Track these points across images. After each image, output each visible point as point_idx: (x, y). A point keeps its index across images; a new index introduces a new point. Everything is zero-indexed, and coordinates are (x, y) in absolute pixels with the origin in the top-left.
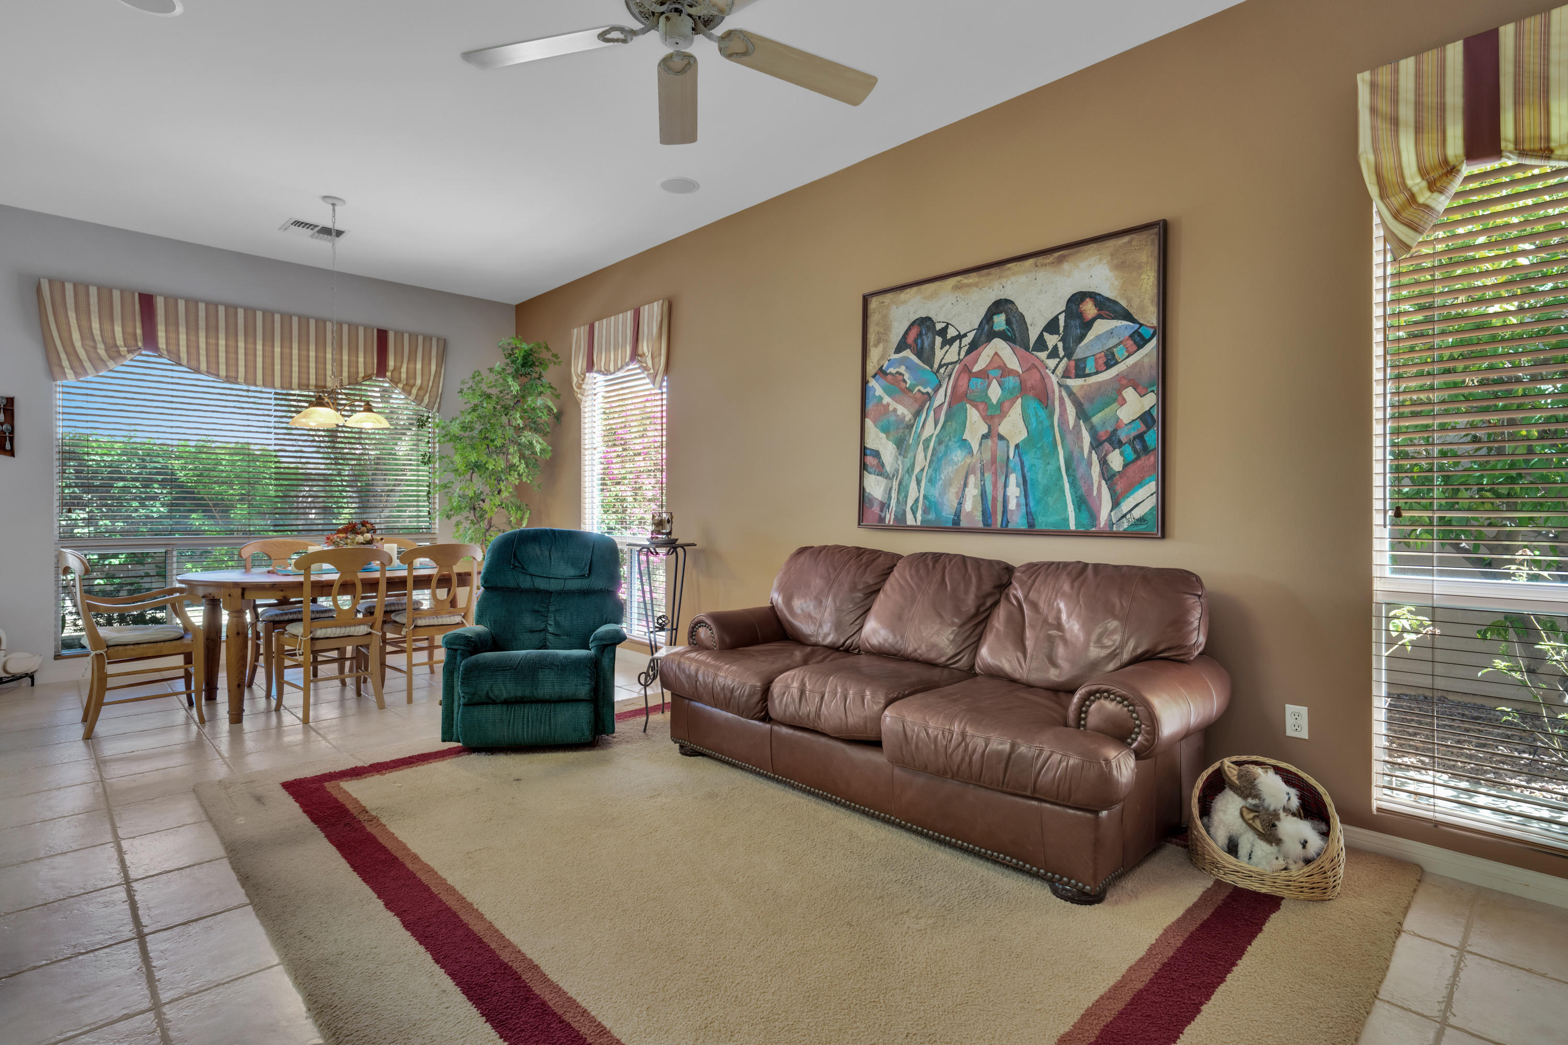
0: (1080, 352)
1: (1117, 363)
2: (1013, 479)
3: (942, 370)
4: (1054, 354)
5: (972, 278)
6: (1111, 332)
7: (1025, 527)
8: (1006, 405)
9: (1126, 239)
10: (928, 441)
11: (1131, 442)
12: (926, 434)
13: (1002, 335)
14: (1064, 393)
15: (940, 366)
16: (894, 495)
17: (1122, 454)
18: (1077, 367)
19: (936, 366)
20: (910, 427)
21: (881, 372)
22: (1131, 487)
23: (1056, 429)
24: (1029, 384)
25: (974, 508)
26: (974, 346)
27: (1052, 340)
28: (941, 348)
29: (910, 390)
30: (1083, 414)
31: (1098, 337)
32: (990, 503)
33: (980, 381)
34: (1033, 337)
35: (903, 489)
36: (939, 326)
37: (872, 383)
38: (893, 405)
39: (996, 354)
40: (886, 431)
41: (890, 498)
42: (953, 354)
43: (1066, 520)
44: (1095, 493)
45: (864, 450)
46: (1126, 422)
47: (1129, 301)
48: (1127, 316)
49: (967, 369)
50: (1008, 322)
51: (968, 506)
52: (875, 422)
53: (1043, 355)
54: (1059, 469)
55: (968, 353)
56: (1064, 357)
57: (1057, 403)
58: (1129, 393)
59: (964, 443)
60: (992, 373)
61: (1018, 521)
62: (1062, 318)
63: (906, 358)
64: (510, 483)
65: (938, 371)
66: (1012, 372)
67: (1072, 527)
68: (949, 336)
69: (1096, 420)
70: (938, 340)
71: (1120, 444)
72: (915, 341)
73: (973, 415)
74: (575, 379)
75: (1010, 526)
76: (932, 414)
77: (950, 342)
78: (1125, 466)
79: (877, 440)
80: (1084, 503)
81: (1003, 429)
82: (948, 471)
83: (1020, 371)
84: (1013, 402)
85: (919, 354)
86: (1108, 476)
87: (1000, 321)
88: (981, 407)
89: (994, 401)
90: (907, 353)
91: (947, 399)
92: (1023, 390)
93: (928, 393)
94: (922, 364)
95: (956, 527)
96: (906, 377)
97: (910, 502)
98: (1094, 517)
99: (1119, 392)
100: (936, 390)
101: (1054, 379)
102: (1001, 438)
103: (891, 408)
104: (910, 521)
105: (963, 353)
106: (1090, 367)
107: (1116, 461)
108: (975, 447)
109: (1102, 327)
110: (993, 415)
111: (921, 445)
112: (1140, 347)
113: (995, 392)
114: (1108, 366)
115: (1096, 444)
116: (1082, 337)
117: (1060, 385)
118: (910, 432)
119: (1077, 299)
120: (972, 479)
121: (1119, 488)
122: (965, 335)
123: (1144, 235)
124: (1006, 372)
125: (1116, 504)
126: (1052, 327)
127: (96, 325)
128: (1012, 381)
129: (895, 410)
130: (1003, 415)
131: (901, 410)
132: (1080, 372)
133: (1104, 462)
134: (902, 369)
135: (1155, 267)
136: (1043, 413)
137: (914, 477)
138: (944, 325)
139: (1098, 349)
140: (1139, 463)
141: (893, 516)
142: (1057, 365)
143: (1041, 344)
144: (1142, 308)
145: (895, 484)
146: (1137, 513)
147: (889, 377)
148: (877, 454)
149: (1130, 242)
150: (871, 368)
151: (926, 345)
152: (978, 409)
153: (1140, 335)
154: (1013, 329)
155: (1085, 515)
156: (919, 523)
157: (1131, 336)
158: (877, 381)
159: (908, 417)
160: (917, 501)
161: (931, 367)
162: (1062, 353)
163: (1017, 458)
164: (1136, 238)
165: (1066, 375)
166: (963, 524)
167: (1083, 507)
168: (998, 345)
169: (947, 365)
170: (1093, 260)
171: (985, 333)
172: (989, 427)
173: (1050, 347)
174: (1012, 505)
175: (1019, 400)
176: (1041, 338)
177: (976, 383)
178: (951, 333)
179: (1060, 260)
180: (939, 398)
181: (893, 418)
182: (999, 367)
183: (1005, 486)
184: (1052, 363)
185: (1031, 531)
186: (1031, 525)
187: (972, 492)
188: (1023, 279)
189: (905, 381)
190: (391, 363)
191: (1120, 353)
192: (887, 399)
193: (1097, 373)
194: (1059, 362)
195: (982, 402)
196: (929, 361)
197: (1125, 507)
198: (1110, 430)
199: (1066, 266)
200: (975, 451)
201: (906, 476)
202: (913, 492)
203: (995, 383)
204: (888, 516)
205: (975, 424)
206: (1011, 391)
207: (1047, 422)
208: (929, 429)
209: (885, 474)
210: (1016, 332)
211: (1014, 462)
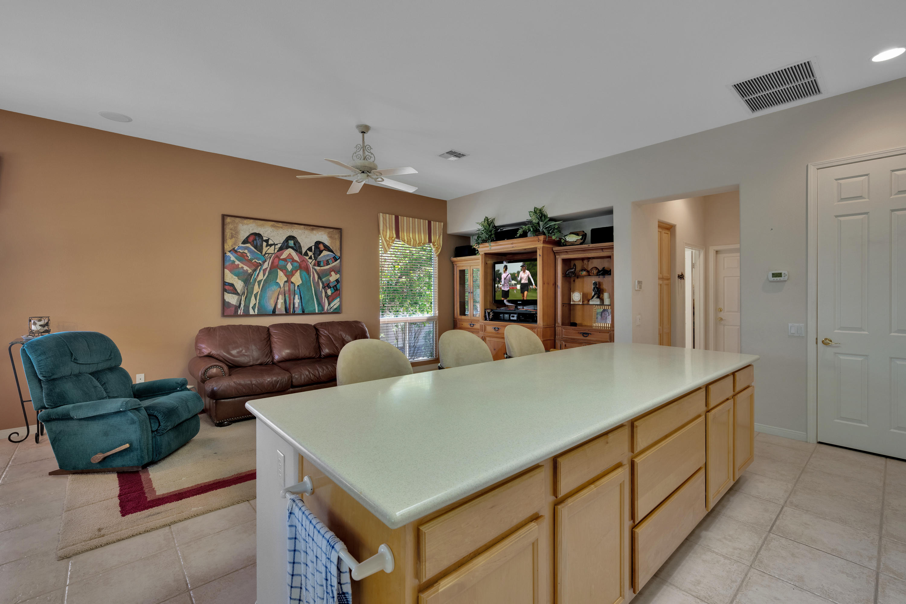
0: (318, 259)
1: (329, 264)
2: (297, 297)
3: (267, 255)
4: (310, 258)
5: (280, 225)
6: (328, 255)
8: (294, 272)
9: (332, 230)
10: (259, 282)
11: (333, 287)
12: (258, 279)
13: (291, 248)
14: (314, 271)
15: (266, 254)
16: (243, 302)
17: (331, 290)
18: (318, 263)
19: (264, 253)
20: (251, 275)
21: (234, 251)
22: (333, 300)
23: (312, 281)
24: (302, 266)
25: (282, 306)
27: (310, 254)
28: (266, 247)
29: (250, 261)
30: (320, 278)
31: (324, 256)
32: (288, 305)
33: (283, 262)
34: (304, 251)
35: (248, 299)
36: (264, 238)
37: (228, 254)
38: (241, 265)
39: (290, 254)
40: (238, 275)
41: (240, 304)
42: (271, 250)
43: (315, 310)
44: (323, 301)
45: (224, 283)
46: (332, 281)
47: (333, 248)
48: (332, 252)
49: (278, 257)
50: (294, 244)
51: (279, 306)
52: (231, 271)
53: (307, 258)
54: (313, 294)
55: (278, 251)
56: (314, 259)
57: (312, 273)
58: (333, 273)
59: (278, 284)
60: (288, 260)
61: (299, 311)
62: (313, 247)
65: (265, 255)
66: (297, 262)
67: (317, 312)
68: (269, 243)
69: (323, 280)
71: (330, 288)
72: (253, 241)
73: (281, 274)
75: (296, 312)
76: (262, 271)
77: (271, 245)
78: (332, 294)
80: (320, 304)
81: (293, 280)
82: (269, 293)
83: (299, 261)
84: (297, 271)
85: (256, 247)
86: (327, 297)
87: (291, 243)
88: (284, 271)
89: (289, 270)
90: (248, 245)
91: (269, 266)
92: (300, 268)
93: (259, 263)
94: (257, 251)
95: (274, 313)
96: (248, 255)
97: (251, 305)
98: (323, 309)
99: (330, 273)
100: (264, 262)
101: (311, 266)
102: (292, 283)
103: (240, 266)
105: (276, 251)
106: (322, 264)
107: (329, 292)
108: (282, 285)
109: (325, 253)
110: (289, 275)
111: (257, 284)
112: (336, 261)
113: (289, 267)
115: (324, 288)
116: (320, 255)
117: (313, 268)
118: (251, 277)
119: (318, 243)
120: (280, 297)
121: (330, 300)
122: (277, 244)
123: (337, 231)
124: (293, 260)
125: (329, 304)
126: (310, 249)
128: (296, 264)
129: (242, 268)
130: (293, 275)
131: (246, 268)
132: (319, 265)
133: (326, 293)
134: (246, 251)
135: (339, 240)
136: (307, 276)
137: (253, 295)
138: (267, 238)
139: (324, 259)
140: (335, 293)
141: (242, 311)
142: (312, 262)
143: (306, 254)
144: (336, 250)
145: (243, 298)
146: (335, 307)
148: (232, 285)
149: (333, 231)
150: (228, 247)
151: (259, 244)
152: (282, 271)
153: (336, 258)
154: (296, 247)
155: (320, 308)
156: (256, 313)
157: (333, 257)
158: (232, 254)
160: (255, 304)
161: (261, 253)
164: (335, 231)
165: (314, 265)
166: (277, 313)
167: (320, 306)
168: (290, 251)
169: (269, 254)
170: (323, 233)
171: (285, 246)
172: (288, 279)
173: (309, 256)
174: (296, 305)
175: (299, 271)
176: (306, 252)
178: (270, 242)
179: (313, 229)
180: (266, 266)
181: (241, 271)
182: (291, 259)
183: (294, 299)
184: (310, 261)
185: (303, 313)
186: (303, 312)
187: (281, 301)
188: (300, 231)
189: (247, 256)
191: (330, 261)
192: (237, 262)
193: (324, 266)
194: (312, 261)
195: (284, 269)
196: (261, 250)
198: (328, 283)
199: (314, 232)
200: (282, 287)
201: (249, 295)
202: (253, 301)
203: (289, 264)
204: (239, 311)
205: (281, 278)
206: (296, 267)
207: (308, 279)
208: (261, 277)
209: (237, 294)
210: (297, 248)
211: (297, 291)
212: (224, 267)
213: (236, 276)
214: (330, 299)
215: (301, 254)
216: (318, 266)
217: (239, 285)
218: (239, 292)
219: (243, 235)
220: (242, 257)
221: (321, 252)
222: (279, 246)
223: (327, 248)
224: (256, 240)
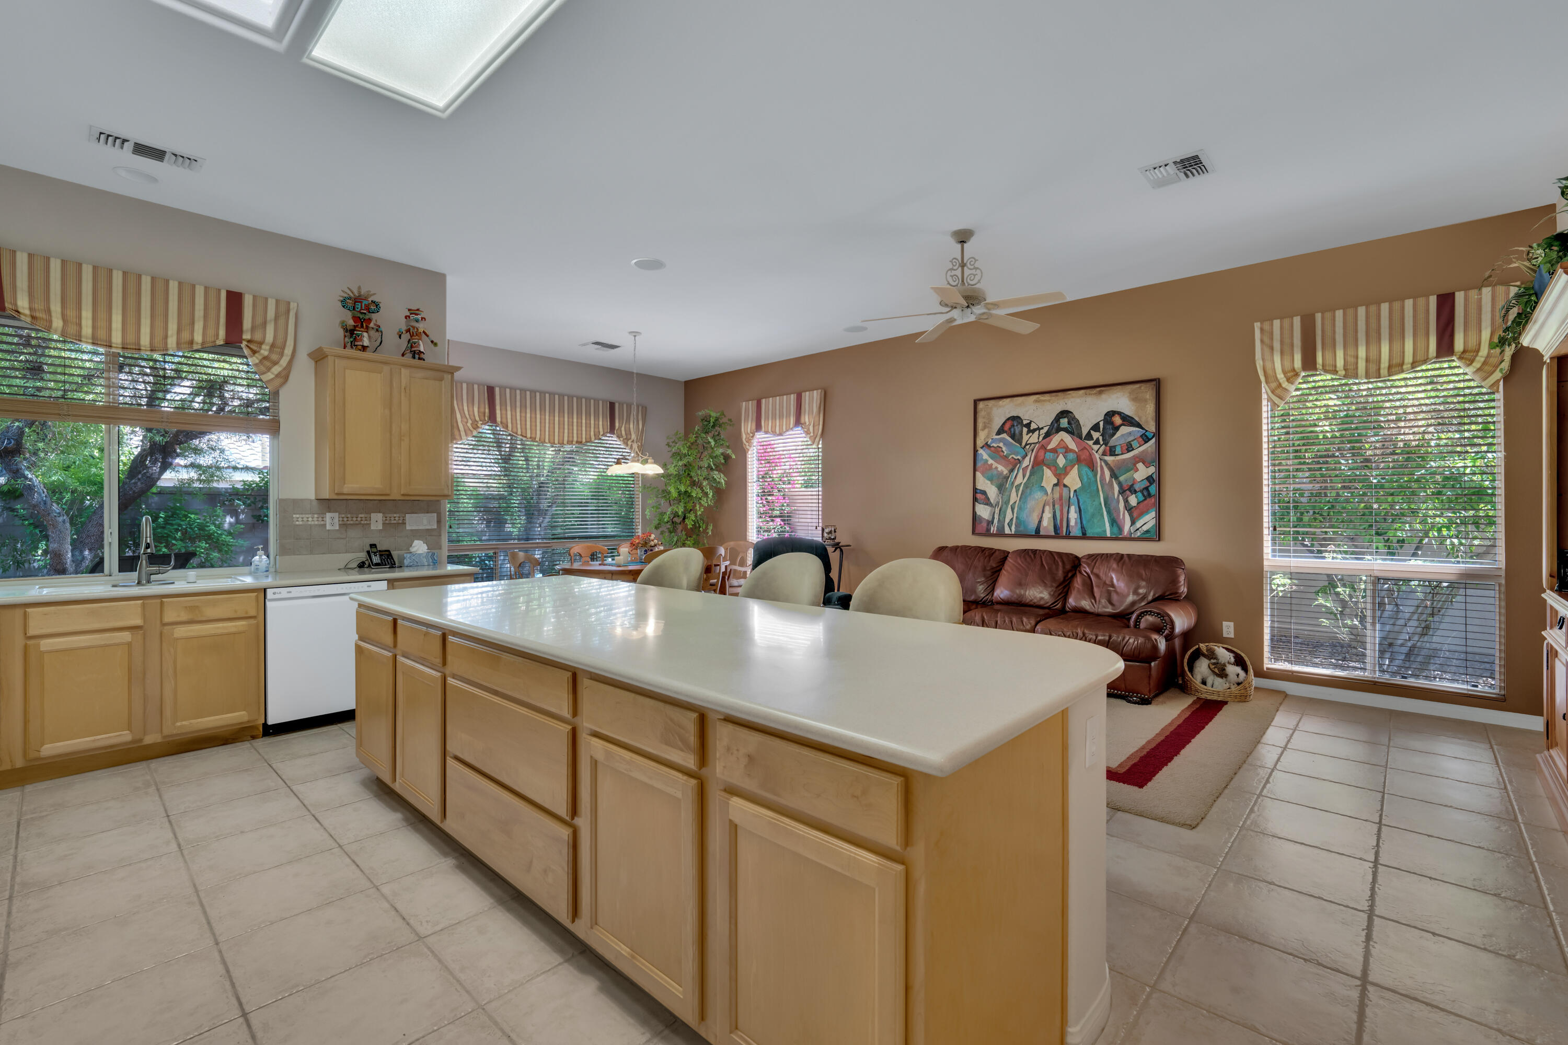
0: (1113, 441)
1: (1133, 450)
2: (1073, 509)
3: (1028, 447)
4: (1097, 442)
5: (1046, 397)
6: (1130, 433)
7: (1081, 535)
8: (1068, 468)
9: (1137, 386)
10: (1018, 486)
11: (1142, 491)
12: (1016, 483)
13: (1065, 430)
14: (1103, 464)
15: (1026, 444)
16: (996, 516)
17: (1136, 497)
18: (1110, 450)
19: (1024, 444)
20: (1007, 478)
21: (987, 446)
22: (1141, 514)
23: (1099, 483)
24: (1082, 458)
25: (1049, 524)
26: (1048, 435)
27: (1096, 435)
28: (1027, 435)
29: (1006, 457)
30: (1114, 475)
31: (1123, 435)
32: (1058, 521)
33: (1052, 454)
34: (1085, 432)
35: (1002, 512)
36: (1025, 422)
37: (981, 451)
38: (995, 465)
39: (1062, 440)
40: (991, 480)
41: (993, 518)
42: (1034, 438)
43: (1105, 531)
44: (1121, 517)
45: (975, 490)
46: (1139, 480)
47: (1140, 418)
48: (1139, 425)
49: (1043, 447)
50: (1069, 423)
51: (1045, 523)
52: (983, 474)
53: (1091, 443)
54: (1101, 504)
55: (1044, 438)
56: (1103, 444)
57: (1099, 469)
58: (1140, 466)
59: (1042, 488)
60: (1060, 450)
61: (1076, 531)
62: (1101, 424)
63: (1004, 438)
64: (702, 506)
65: (1025, 447)
66: (1072, 451)
67: (1108, 535)
68: (1032, 428)
69: (1122, 478)
70: (1025, 430)
71: (1135, 492)
72: (1010, 429)
73: (1048, 473)
74: (744, 436)
75: (1071, 534)
76: (1021, 471)
77: (1034, 431)
78: (1138, 503)
79: (983, 483)
80: (1114, 522)
81: (1067, 481)
82: (1031, 504)
83: (1077, 450)
84: (1073, 466)
85: (1013, 437)
86: (1129, 509)
87: (1064, 422)
88: (1053, 468)
89: (1061, 466)
90: (1004, 436)
91: (1031, 464)
92: (1079, 460)
93: (1018, 459)
94: (1014, 443)
95: (1037, 534)
96: (1004, 449)
97: (1007, 521)
98: (1121, 530)
99: (1135, 465)
100: (1024, 458)
101: (1097, 456)
102: (1065, 486)
103: (994, 467)
104: (1007, 531)
105: (1041, 438)
106: (1118, 450)
107: (1133, 500)
108: (1049, 491)
109: (1124, 430)
110: (1060, 474)
111: (1014, 489)
112: (1146, 442)
113: (1061, 461)
114: (1129, 451)
115: (1122, 492)
116: (1114, 434)
117: (1101, 459)
118: (1007, 481)
119: (1110, 415)
120: (1047, 508)
121: (1135, 515)
122: (1042, 428)
123: (1148, 385)
124: (1067, 450)
125: (1133, 523)
126: (1096, 427)
127: (466, 408)
128: (1071, 456)
129: (996, 468)
130: (1066, 474)
131: (1000, 468)
132: (1112, 452)
133: (1126, 501)
134: (1001, 445)
135: (1154, 401)
136: (1090, 474)
137: (1009, 506)
138: (1028, 422)
139: (1122, 441)
140: (1146, 502)
141: (995, 529)
142: (1099, 449)
143: (1089, 437)
144: (1147, 422)
145: (997, 511)
146: (1145, 528)
147: (992, 449)
148: (984, 493)
149: (1140, 387)
150: (980, 442)
151: (1017, 432)
152: (1051, 470)
153: (1146, 436)
154: (1072, 427)
155: (1115, 529)
156: (1013, 533)
157: (1141, 436)
158: (984, 451)
159: (1006, 472)
160: (1012, 519)
161: (1021, 445)
162: (1101, 442)
163: (1075, 498)
164: (1143, 386)
165: (1104, 454)
166: (1042, 533)
167: (1115, 524)
168: (1063, 435)
169: (1031, 444)
170: (1119, 394)
171: (1055, 428)
172: (1058, 480)
173: (1095, 439)
174: (1072, 523)
175: (1076, 466)
176: (1089, 434)
177: (1049, 456)
178: (1033, 426)
179: (1100, 393)
180: (1026, 462)
181: (994, 473)
182: (1063, 448)
183: (1068, 513)
184: (1096, 447)
185: (1084, 536)
186: (1084, 534)
187: (1048, 515)
188: (1078, 400)
189: (1003, 451)
190: (617, 425)
191: (1135, 444)
192: (990, 461)
193: (1122, 454)
194: (1100, 447)
195: (1053, 467)
196: (1019, 441)
197: (1138, 524)
198: (1130, 484)
199: (1104, 396)
200: (1049, 493)
201: (1005, 506)
202: (1009, 515)
203: (1061, 456)
204: (992, 529)
205: (1049, 478)
206: (1071, 461)
207: (1093, 479)
208: (1019, 480)
209: (990, 504)
210: (1074, 429)
211: (1074, 500)
212: (975, 470)
213: (989, 479)
214: (1134, 513)
215: (1080, 438)
216: (1111, 455)
217: (993, 492)
218: (992, 501)
219: (998, 423)
220: (996, 453)
221: (1117, 429)
222: (1046, 429)
223: (1128, 420)
224: (1013, 426)
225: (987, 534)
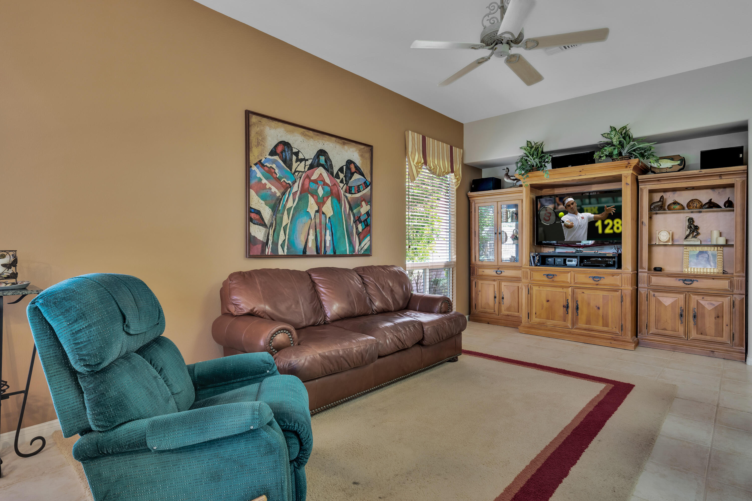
0: (350, 185)
1: (360, 191)
2: (328, 232)
3: (296, 174)
4: (342, 181)
5: (311, 133)
6: (359, 179)
7: (332, 254)
8: (325, 199)
9: (363, 147)
10: (289, 210)
11: (364, 221)
12: (288, 206)
13: (322, 166)
14: (345, 199)
15: (296, 171)
16: (271, 238)
17: (362, 225)
18: (349, 190)
19: (293, 170)
20: (279, 200)
21: (260, 164)
22: (364, 238)
23: (343, 213)
24: (334, 191)
25: (312, 245)
26: (312, 167)
27: (342, 176)
28: (296, 162)
29: (278, 180)
30: (351, 209)
31: (355, 180)
32: (319, 243)
33: (314, 184)
35: (276, 233)
36: (294, 150)
37: (254, 168)
38: (269, 185)
39: (321, 174)
40: (264, 199)
41: (268, 239)
42: (301, 167)
43: (346, 250)
44: (354, 240)
45: (249, 209)
46: (363, 214)
47: (364, 170)
48: (363, 175)
49: (308, 177)
50: (326, 161)
51: (310, 244)
52: (257, 193)
53: (338, 181)
54: (344, 229)
55: (309, 169)
56: (345, 184)
57: (343, 202)
58: (363, 203)
59: (308, 213)
60: (319, 182)
61: (330, 251)
62: (344, 168)
63: (276, 160)
65: (294, 173)
66: (327, 185)
67: (348, 253)
68: (299, 157)
70: (294, 158)
71: (361, 222)
72: (282, 152)
73: (311, 200)
75: (327, 254)
76: (291, 195)
77: (301, 160)
78: (362, 230)
79: (257, 202)
80: (351, 243)
81: (324, 209)
82: (299, 227)
83: (330, 185)
84: (328, 197)
85: (285, 161)
86: (358, 234)
88: (315, 197)
90: (276, 158)
91: (299, 190)
92: (331, 194)
93: (289, 183)
94: (286, 167)
95: (304, 255)
96: (277, 171)
97: (280, 242)
98: (354, 249)
99: (361, 203)
100: (294, 182)
101: (342, 193)
102: (323, 213)
103: (267, 187)
104: (280, 252)
105: (306, 169)
106: (353, 191)
107: (360, 228)
108: (313, 216)
109: (356, 176)
110: (321, 203)
111: (286, 212)
112: (366, 188)
113: (321, 192)
114: (358, 192)
115: (355, 222)
116: (351, 178)
117: (344, 195)
118: (280, 203)
119: (349, 163)
120: (312, 232)
121: (361, 237)
122: (307, 160)
123: (368, 148)
124: (325, 184)
125: (360, 244)
126: (341, 170)
128: (327, 189)
129: (270, 189)
130: (324, 203)
131: (274, 189)
132: (350, 193)
133: (357, 228)
134: (274, 166)
135: (370, 161)
136: (338, 205)
137: (282, 228)
138: (297, 151)
139: (355, 184)
140: (366, 229)
141: (270, 250)
142: (343, 186)
143: (337, 176)
144: (367, 174)
145: (271, 232)
146: (366, 247)
147: (265, 168)
148: (258, 212)
149: (364, 148)
150: (253, 159)
151: (288, 158)
152: (313, 198)
153: (366, 183)
154: (327, 165)
155: (352, 249)
156: (285, 254)
158: (258, 168)
159: (278, 194)
160: (284, 241)
161: (291, 170)
162: (345, 183)
163: (329, 223)
164: (366, 148)
165: (346, 191)
166: (308, 253)
167: (351, 245)
168: (321, 170)
169: (299, 172)
170: (354, 149)
171: (316, 163)
172: (319, 207)
173: (341, 178)
174: (328, 244)
175: (330, 198)
177: (313, 185)
178: (301, 156)
179: (344, 144)
180: (295, 188)
181: (269, 193)
182: (322, 181)
183: (325, 236)
184: (341, 185)
185: (335, 255)
186: (335, 252)
187: (312, 237)
188: (331, 145)
189: (276, 173)
191: (361, 188)
192: (264, 181)
193: (355, 193)
194: (344, 185)
195: (314, 194)
196: (290, 166)
197: (362, 245)
198: (359, 216)
199: (346, 147)
200: (312, 219)
201: (277, 226)
202: (282, 237)
203: (320, 188)
204: (267, 250)
205: (312, 206)
206: (327, 192)
207: (340, 209)
208: (290, 204)
209: (264, 225)
210: (328, 167)
211: (329, 225)
212: (248, 186)
213: (263, 199)
214: (361, 236)
215: (333, 176)
216: (349, 193)
217: (267, 213)
218: (266, 222)
219: (271, 143)
220: (270, 172)
221: (352, 174)
222: (309, 163)
223: (358, 171)
224: (285, 151)
225: (262, 256)
